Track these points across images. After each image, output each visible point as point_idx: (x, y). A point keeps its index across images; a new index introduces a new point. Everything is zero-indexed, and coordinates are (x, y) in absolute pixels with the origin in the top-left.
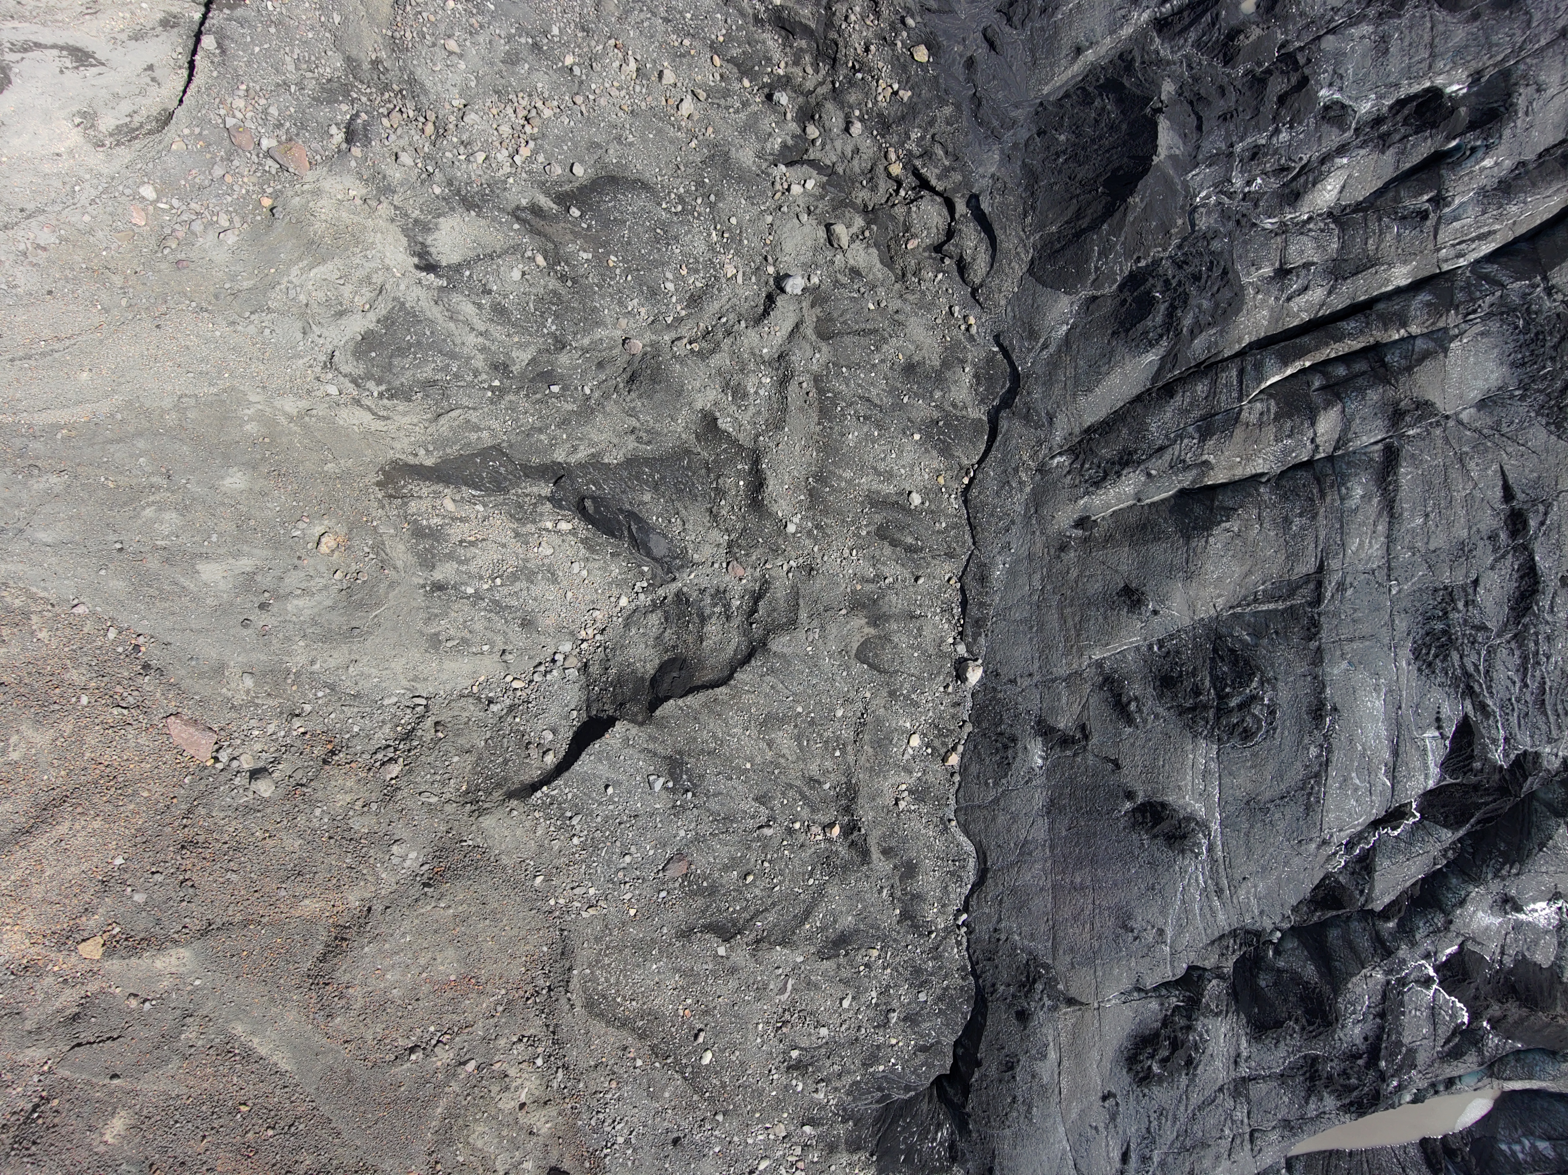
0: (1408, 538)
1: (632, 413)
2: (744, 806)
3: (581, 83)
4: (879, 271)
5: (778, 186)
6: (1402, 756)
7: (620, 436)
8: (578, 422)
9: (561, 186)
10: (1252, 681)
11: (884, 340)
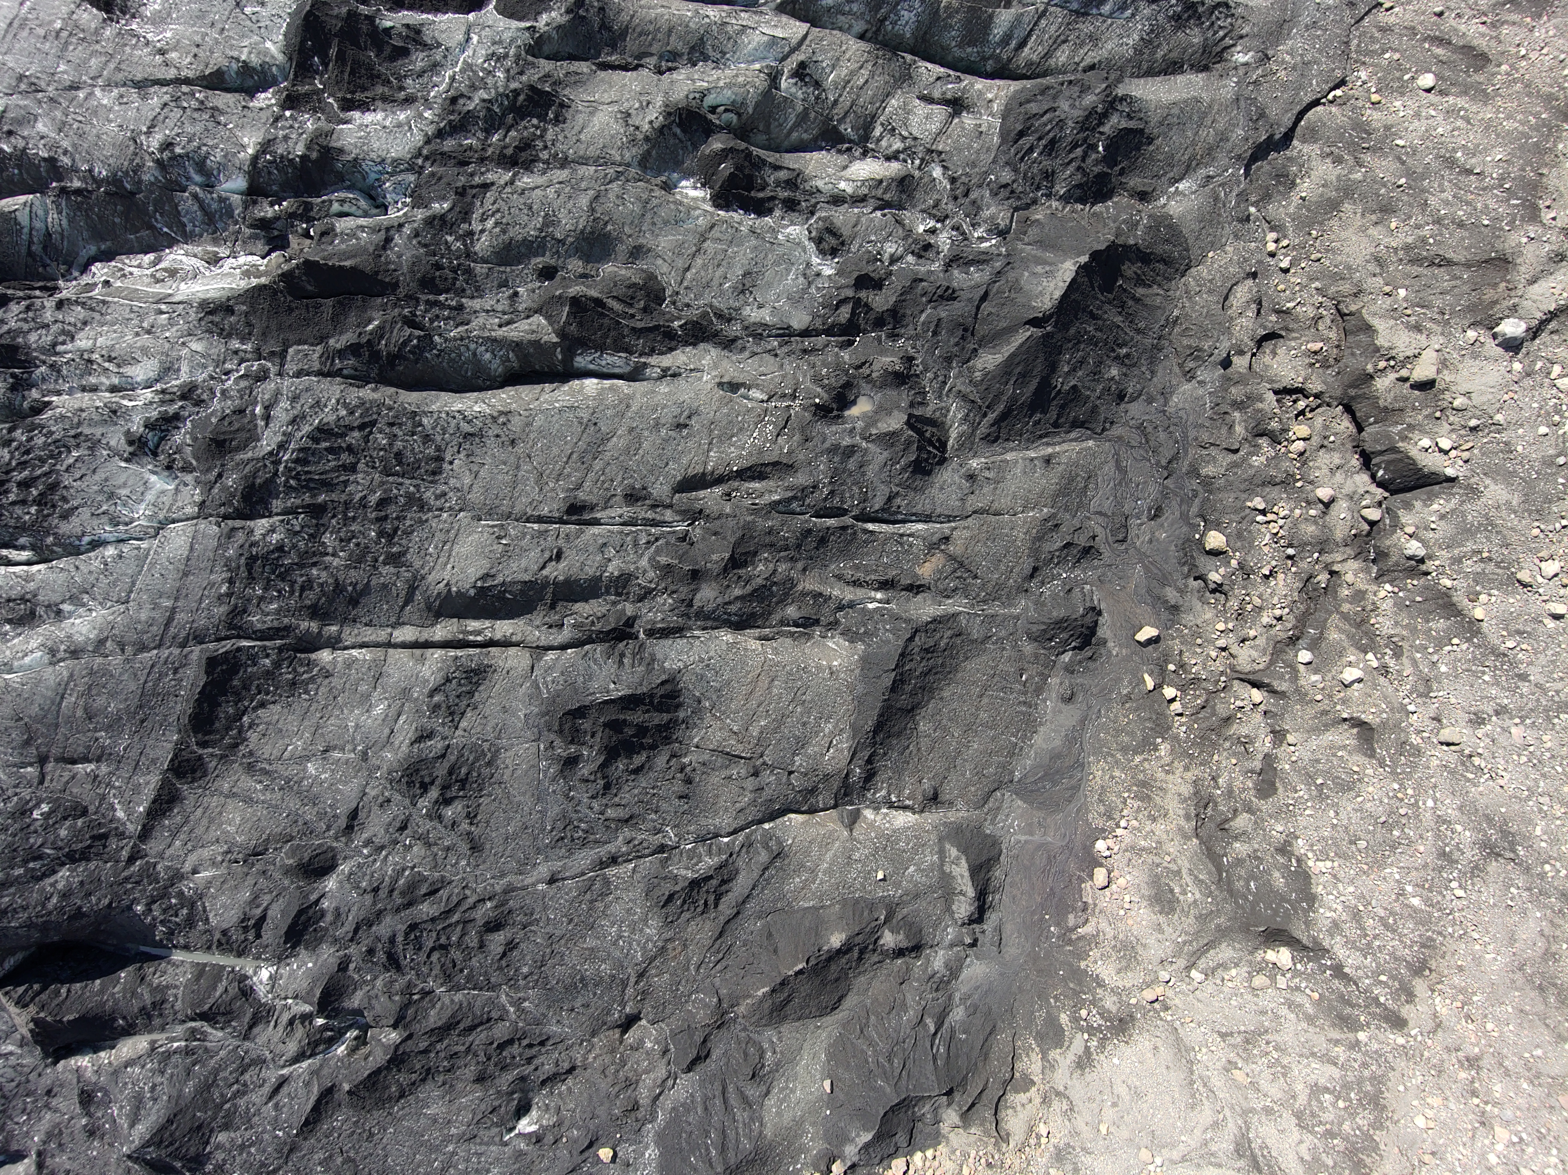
4: (1381, 324)
11: (1407, 248)
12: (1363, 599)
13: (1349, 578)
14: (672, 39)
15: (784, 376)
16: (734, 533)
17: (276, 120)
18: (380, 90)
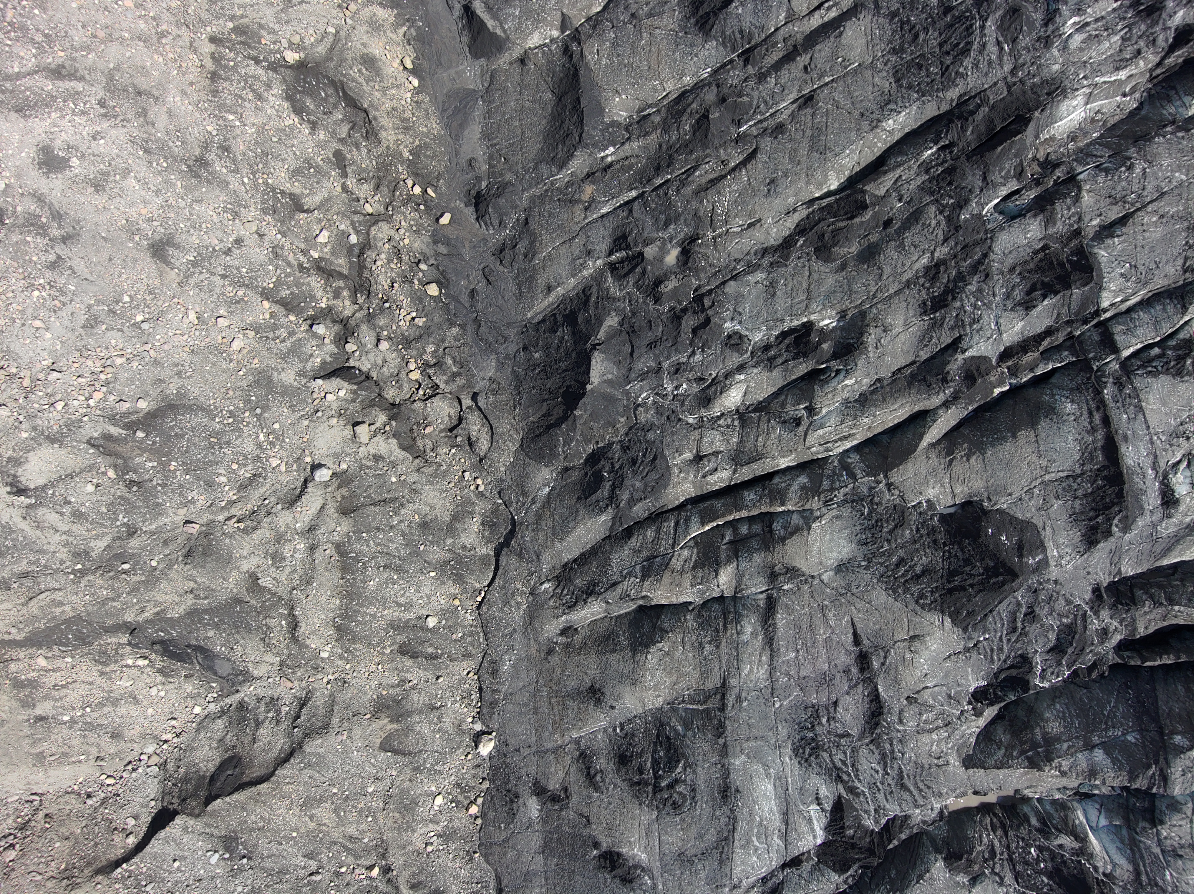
0: (784, 668)
1: (189, 578)
2: (294, 861)
3: (150, 334)
4: (399, 453)
5: (315, 395)
6: (792, 825)
7: (181, 596)
8: (146, 589)
9: (128, 417)
10: (677, 767)
11: (403, 506)
12: (334, 292)
13: (347, 303)
14: (880, 398)
15: (725, 248)
16: (713, 135)
17: (1080, 219)
18: (1032, 265)
